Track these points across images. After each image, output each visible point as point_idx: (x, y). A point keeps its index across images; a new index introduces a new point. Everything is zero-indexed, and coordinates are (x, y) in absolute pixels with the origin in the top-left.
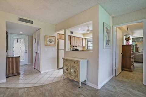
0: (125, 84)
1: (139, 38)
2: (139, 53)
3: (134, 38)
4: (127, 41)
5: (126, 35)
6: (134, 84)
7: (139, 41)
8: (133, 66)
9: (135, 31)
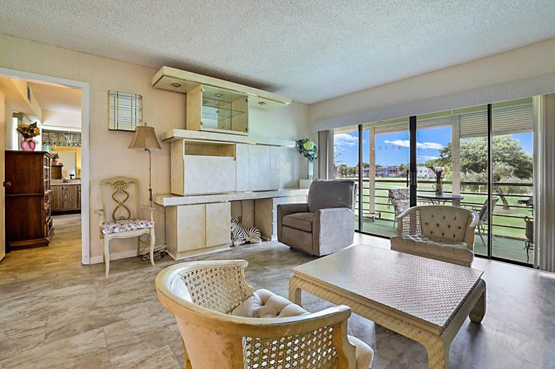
0: (29, 288)
1: (67, 133)
2: (65, 181)
3: (48, 131)
4: (26, 136)
5: (19, 116)
6: (57, 275)
7: (64, 145)
8: (50, 225)
9: (53, 109)
